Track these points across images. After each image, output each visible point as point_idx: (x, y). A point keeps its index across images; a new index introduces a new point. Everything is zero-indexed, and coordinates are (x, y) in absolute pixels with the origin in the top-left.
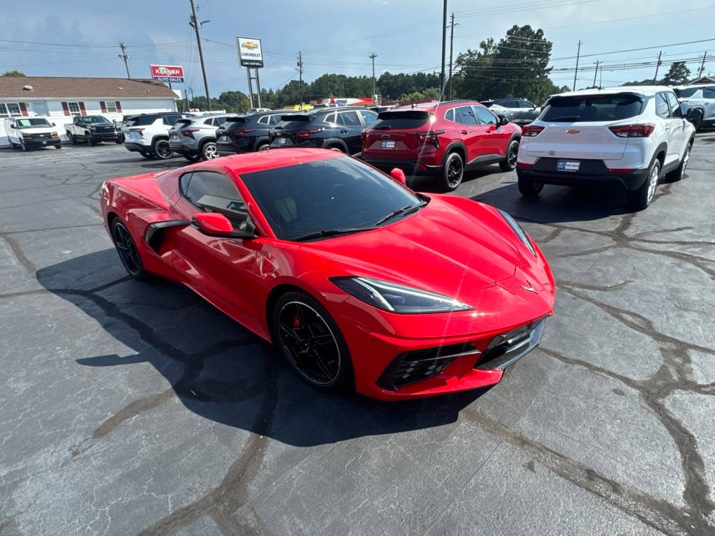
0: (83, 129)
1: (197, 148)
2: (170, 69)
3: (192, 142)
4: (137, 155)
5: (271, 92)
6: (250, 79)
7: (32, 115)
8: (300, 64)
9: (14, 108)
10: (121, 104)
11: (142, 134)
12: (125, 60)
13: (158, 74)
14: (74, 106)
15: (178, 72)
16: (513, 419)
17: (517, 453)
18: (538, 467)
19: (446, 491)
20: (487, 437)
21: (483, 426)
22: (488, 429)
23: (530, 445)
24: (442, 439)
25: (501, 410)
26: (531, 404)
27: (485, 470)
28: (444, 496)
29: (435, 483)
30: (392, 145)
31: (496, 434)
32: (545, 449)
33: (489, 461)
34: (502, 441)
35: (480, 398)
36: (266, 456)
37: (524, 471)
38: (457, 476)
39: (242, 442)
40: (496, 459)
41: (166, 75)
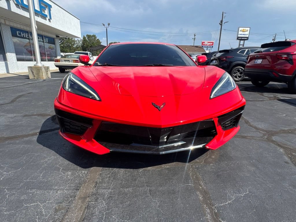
2: (209, 42)
6: (240, 45)
8: (274, 40)
12: (194, 40)
15: (212, 44)
16: (104, 186)
17: (70, 199)
18: (62, 212)
19: (22, 184)
20: (78, 183)
21: (88, 179)
22: (86, 181)
23: (83, 202)
24: (66, 169)
25: (110, 179)
26: (127, 188)
27: (47, 192)
28: (17, 185)
29: (27, 179)
30: (260, 61)
31: (84, 185)
32: (83, 210)
33: (56, 190)
34: (79, 189)
35: (113, 168)
36: (27, 138)
37: (54, 207)
38: (36, 184)
39: (33, 132)
40: (59, 192)
41: (207, 45)
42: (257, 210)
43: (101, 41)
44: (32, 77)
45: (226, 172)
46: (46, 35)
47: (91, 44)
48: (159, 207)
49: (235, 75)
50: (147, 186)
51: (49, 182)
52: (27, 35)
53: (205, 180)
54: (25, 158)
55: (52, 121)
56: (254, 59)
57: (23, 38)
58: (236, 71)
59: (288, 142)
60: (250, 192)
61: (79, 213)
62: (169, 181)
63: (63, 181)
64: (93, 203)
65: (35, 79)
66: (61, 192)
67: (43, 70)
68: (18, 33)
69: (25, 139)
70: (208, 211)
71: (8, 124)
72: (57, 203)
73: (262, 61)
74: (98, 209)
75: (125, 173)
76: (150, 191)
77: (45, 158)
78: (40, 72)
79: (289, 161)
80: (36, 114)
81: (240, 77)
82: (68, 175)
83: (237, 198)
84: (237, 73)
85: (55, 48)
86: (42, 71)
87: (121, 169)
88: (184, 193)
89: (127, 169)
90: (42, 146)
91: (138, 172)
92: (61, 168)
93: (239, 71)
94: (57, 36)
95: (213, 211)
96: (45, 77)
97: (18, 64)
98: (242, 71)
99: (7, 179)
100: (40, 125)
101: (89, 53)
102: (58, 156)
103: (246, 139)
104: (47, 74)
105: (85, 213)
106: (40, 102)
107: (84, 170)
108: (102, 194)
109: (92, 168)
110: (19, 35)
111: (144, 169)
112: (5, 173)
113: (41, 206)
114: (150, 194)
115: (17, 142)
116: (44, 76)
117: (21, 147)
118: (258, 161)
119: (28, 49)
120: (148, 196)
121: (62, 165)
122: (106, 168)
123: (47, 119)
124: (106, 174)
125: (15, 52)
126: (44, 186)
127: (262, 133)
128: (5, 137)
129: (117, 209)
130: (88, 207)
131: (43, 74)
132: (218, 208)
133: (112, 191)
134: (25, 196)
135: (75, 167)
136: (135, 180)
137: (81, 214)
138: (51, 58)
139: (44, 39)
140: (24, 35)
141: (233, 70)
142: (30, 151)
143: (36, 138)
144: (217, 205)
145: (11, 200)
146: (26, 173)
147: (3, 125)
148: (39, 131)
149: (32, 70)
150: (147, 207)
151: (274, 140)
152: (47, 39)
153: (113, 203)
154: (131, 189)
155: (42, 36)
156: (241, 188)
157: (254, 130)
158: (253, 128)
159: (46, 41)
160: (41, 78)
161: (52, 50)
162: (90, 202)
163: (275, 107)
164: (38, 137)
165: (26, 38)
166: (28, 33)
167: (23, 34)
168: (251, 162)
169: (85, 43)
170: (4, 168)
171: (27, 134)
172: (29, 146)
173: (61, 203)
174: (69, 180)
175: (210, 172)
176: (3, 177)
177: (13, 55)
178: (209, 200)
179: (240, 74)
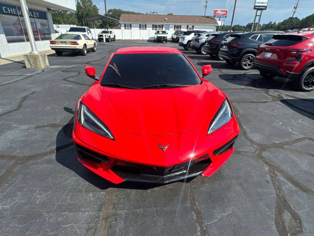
0: (176, 36)
1: (199, 47)
2: (222, 11)
3: (198, 44)
4: (183, 48)
5: (275, 23)
6: (256, 16)
7: (164, 29)
8: (295, 8)
9: (159, 26)
10: (194, 27)
11: (184, 39)
12: (206, 8)
13: (217, 14)
14: (178, 27)
15: (225, 13)
16: (121, 207)
17: (96, 220)
18: (92, 231)
19: (55, 207)
20: (100, 204)
21: (107, 200)
22: (106, 202)
23: (106, 222)
24: (88, 191)
25: (124, 200)
26: (138, 209)
27: (77, 213)
28: (52, 208)
29: (58, 202)
30: (270, 55)
31: (105, 206)
32: (107, 229)
33: (84, 212)
34: (101, 211)
35: (126, 189)
36: (46, 157)
37: (85, 227)
38: (66, 206)
39: (50, 149)
40: (86, 214)
41: (219, 14)
42: (234, 228)
43: (98, 8)
44: (29, 66)
45: (217, 192)
46: (36, 8)
47: (86, 12)
48: (163, 226)
49: (245, 63)
50: (155, 207)
51: (76, 204)
52: (15, 10)
53: (200, 201)
54: (51, 180)
55: (65, 134)
56: (265, 51)
57: (11, 14)
58: (246, 58)
59: (275, 159)
60: (232, 212)
61: (104, 232)
62: (171, 202)
63: (87, 203)
64: (114, 223)
65: (32, 68)
66: (88, 213)
67: (40, 58)
68: (5, 8)
69: (45, 157)
70: (199, 228)
71: (24, 139)
72: (86, 224)
73: (272, 55)
74: (118, 227)
75: (136, 194)
76: (157, 211)
77: (68, 179)
78: (37, 60)
79: (270, 181)
80: (47, 125)
81: (249, 65)
82: (90, 197)
83: (222, 217)
84: (247, 60)
85: (47, 25)
86: (39, 60)
87: (133, 190)
88: (183, 213)
89: (138, 190)
90: (62, 166)
91: (146, 192)
92: (83, 190)
93: (249, 58)
94: (49, 9)
95: (203, 228)
96: (43, 66)
97: (10, 47)
98: (253, 59)
99: (42, 203)
100: (55, 139)
101: (87, 28)
102: (79, 177)
103: (240, 155)
104: (45, 62)
105: (109, 232)
106: (47, 107)
107: (103, 191)
108: (120, 215)
109: (109, 189)
110: (6, 11)
111: (151, 189)
112: (39, 196)
113: (75, 227)
114: (157, 214)
115: (39, 161)
116: (41, 65)
117: (44, 167)
118: (245, 180)
119: (18, 27)
120: (155, 216)
121: (84, 186)
122: (121, 189)
123: (59, 131)
124: (121, 195)
125: (4, 32)
126: (73, 208)
127: (255, 147)
128: (27, 155)
129: (132, 228)
130: (110, 227)
131: (41, 63)
132: (206, 226)
133: (127, 212)
134: (61, 218)
135: (94, 188)
136: (145, 201)
137: (106, 233)
138: (44, 36)
139: (34, 14)
140: (12, 11)
141: (243, 58)
142: (53, 172)
143: (55, 156)
144: (206, 223)
145: (51, 222)
146: (56, 196)
147: (20, 141)
148: (55, 147)
149: (28, 59)
150: (154, 226)
151: (264, 155)
152: (38, 13)
153: (129, 223)
154: (141, 210)
155: (32, 10)
156: (226, 208)
157: (249, 143)
158: (249, 141)
159: (37, 16)
160: (39, 67)
161: (44, 27)
162: (111, 222)
163: (276, 111)
164: (56, 155)
165: (13, 15)
166: (16, 9)
167: (10, 9)
168: (239, 181)
169: (80, 11)
170: (36, 191)
171: (45, 151)
172: (50, 165)
173: (89, 223)
174: (92, 201)
175: (205, 192)
176: (38, 201)
177: (3, 37)
178: (201, 219)
179: (250, 62)
